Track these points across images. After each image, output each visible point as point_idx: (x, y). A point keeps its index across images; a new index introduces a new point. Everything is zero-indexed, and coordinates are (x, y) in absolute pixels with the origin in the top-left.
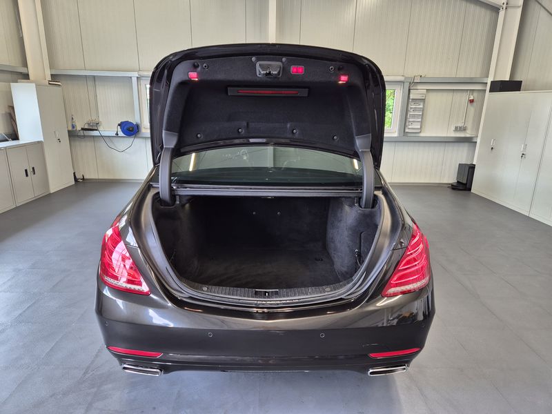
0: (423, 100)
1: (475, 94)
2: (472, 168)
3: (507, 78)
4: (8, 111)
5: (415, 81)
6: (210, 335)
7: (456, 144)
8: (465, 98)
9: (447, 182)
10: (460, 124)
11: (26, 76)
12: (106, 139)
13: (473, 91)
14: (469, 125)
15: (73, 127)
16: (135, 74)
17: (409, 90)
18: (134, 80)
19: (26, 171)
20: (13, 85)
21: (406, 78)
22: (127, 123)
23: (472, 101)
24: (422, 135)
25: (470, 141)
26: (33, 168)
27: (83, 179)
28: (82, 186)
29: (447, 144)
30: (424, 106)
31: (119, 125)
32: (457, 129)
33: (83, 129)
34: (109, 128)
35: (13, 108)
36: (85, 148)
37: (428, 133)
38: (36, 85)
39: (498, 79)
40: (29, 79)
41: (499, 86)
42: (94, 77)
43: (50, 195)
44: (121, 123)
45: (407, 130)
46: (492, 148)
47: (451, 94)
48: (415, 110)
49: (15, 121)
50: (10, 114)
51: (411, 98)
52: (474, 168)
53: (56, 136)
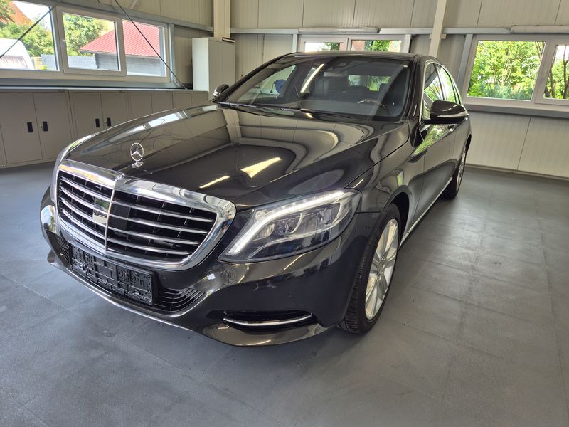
11: (210, 34)
16: (298, 32)
18: (295, 38)
31: (275, 83)
38: (210, 40)
40: (213, 37)
42: (264, 35)
44: (277, 81)
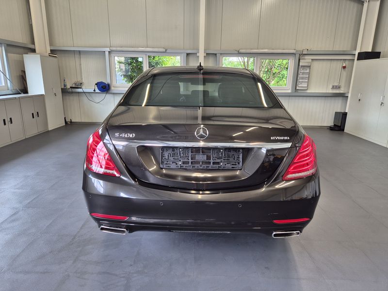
0: (309, 67)
1: (347, 62)
2: (345, 115)
3: (370, 50)
4: (21, 74)
5: (303, 53)
6: (161, 204)
7: (333, 98)
8: (340, 65)
9: (326, 125)
10: (336, 84)
11: (33, 51)
12: (87, 94)
13: (345, 60)
14: (343, 84)
15: (65, 86)
16: (108, 49)
17: (299, 59)
18: (107, 53)
19: (33, 114)
20: (25, 56)
21: (297, 51)
22: (102, 83)
23: (344, 67)
24: (308, 91)
25: (343, 96)
26: (38, 113)
27: (71, 122)
28: (70, 127)
29: (326, 98)
30: (309, 70)
31: (96, 84)
32: (333, 87)
33: (71, 87)
34: (89, 86)
35: (24, 72)
36: (73, 100)
37: (312, 90)
38: (41, 56)
39: (363, 51)
40: (35, 52)
41: (364, 56)
42: (80, 52)
43: (48, 131)
44: (98, 83)
45: (298, 88)
46: (359, 100)
47: (329, 63)
48: (303, 73)
49: (25, 81)
50: (22, 76)
51: (300, 65)
52: (346, 114)
53: (53, 91)
